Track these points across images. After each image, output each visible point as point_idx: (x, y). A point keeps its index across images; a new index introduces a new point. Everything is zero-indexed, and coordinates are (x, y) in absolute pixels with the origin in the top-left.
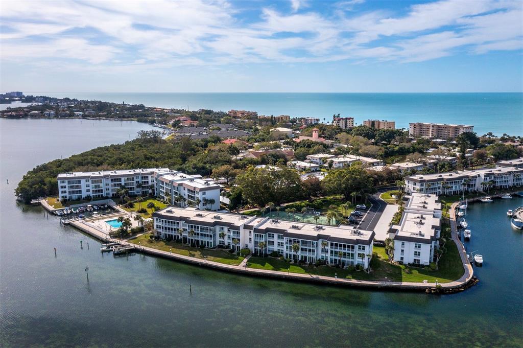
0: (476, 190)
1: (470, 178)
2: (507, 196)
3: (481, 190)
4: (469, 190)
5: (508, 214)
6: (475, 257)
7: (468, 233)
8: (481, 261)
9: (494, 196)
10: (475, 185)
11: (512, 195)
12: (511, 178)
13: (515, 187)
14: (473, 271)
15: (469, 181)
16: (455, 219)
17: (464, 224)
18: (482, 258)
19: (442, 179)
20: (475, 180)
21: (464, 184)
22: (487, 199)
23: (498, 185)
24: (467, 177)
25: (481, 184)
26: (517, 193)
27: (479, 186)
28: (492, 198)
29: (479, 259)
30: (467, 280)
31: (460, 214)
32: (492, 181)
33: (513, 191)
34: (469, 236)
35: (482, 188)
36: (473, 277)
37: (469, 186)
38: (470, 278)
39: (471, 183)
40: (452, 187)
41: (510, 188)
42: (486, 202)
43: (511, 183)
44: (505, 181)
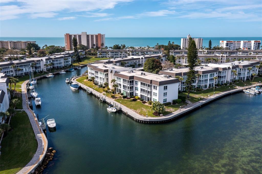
0: (41, 70)
1: (36, 62)
2: (63, 72)
3: (45, 70)
4: (37, 71)
5: (67, 81)
6: (48, 123)
7: (38, 101)
8: (54, 125)
9: (54, 73)
10: (40, 66)
11: (65, 71)
12: (62, 61)
13: (66, 66)
14: (47, 141)
15: (35, 65)
16: (26, 92)
17: (34, 94)
18: (54, 121)
19: (13, 64)
20: (40, 63)
21: (32, 66)
22: (50, 75)
23: (56, 66)
24: (33, 61)
25: (45, 65)
26: (68, 69)
27: (43, 68)
28: (53, 75)
29: (51, 123)
30: (41, 157)
31: (31, 87)
32: (51, 63)
33: (65, 69)
34: (40, 103)
35: (45, 69)
36: (48, 150)
37: (36, 68)
38: (45, 153)
39: (37, 66)
40: (23, 70)
41: (63, 67)
42: (50, 77)
43: (63, 65)
44: (60, 63)
